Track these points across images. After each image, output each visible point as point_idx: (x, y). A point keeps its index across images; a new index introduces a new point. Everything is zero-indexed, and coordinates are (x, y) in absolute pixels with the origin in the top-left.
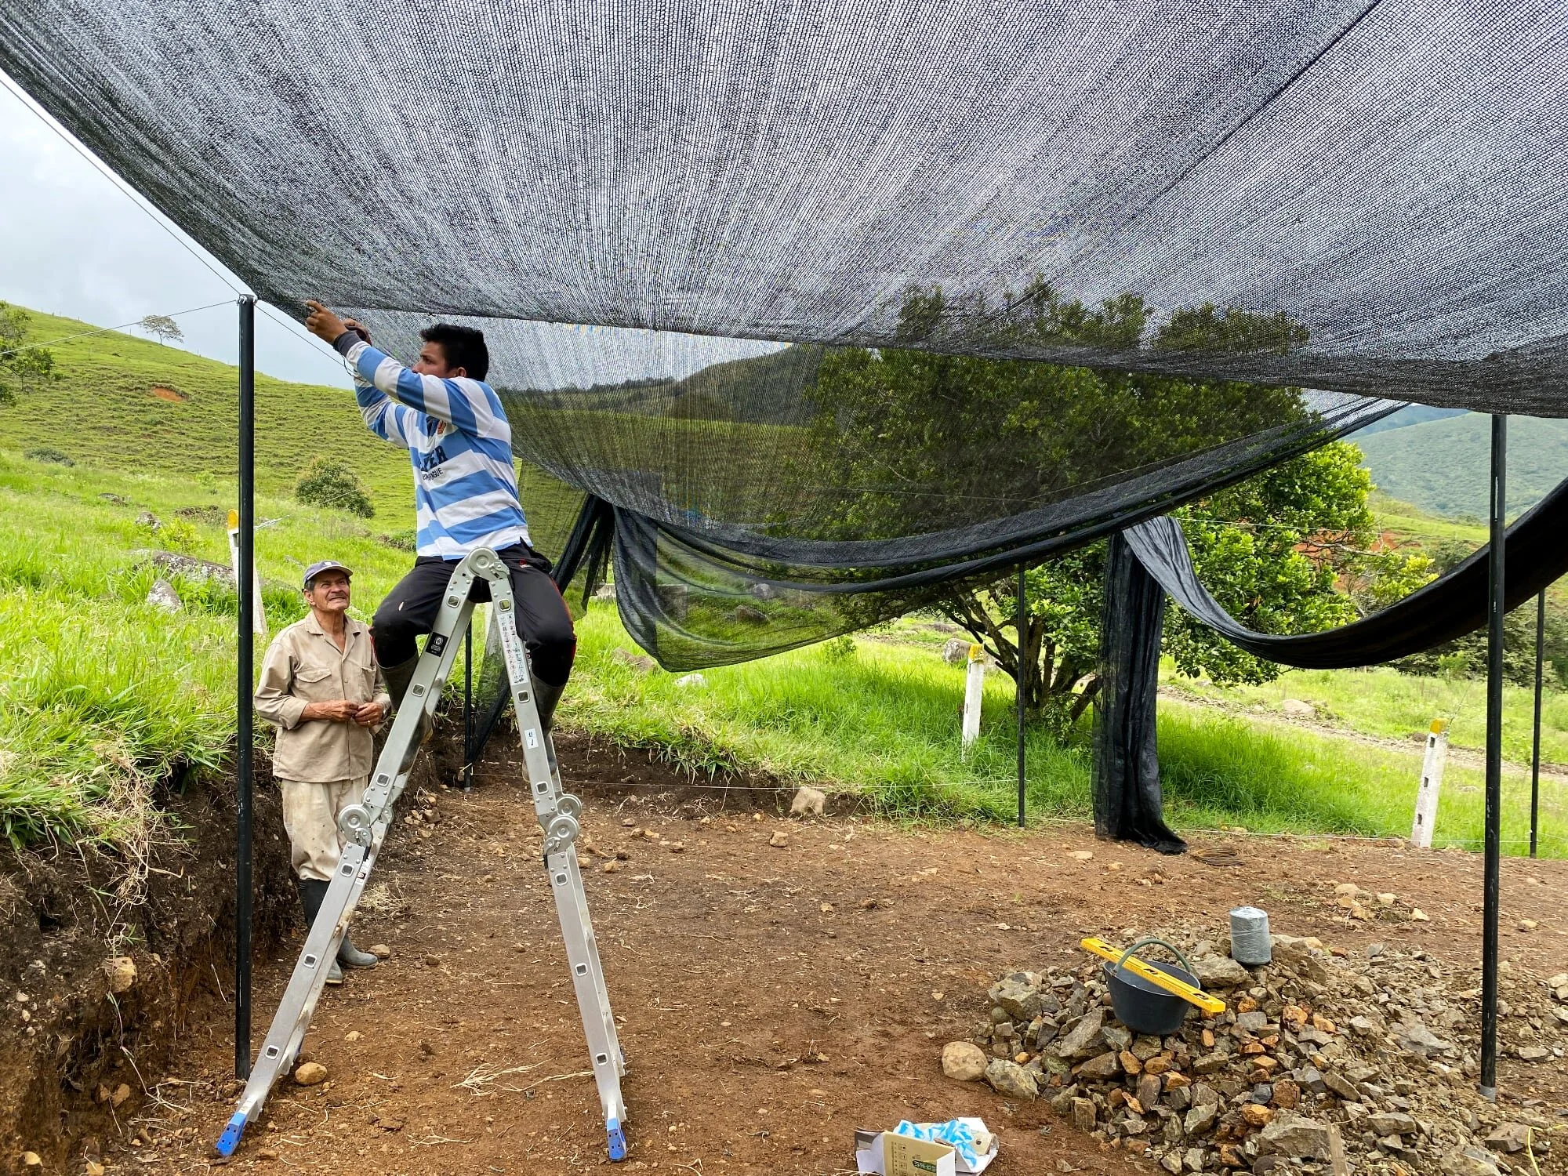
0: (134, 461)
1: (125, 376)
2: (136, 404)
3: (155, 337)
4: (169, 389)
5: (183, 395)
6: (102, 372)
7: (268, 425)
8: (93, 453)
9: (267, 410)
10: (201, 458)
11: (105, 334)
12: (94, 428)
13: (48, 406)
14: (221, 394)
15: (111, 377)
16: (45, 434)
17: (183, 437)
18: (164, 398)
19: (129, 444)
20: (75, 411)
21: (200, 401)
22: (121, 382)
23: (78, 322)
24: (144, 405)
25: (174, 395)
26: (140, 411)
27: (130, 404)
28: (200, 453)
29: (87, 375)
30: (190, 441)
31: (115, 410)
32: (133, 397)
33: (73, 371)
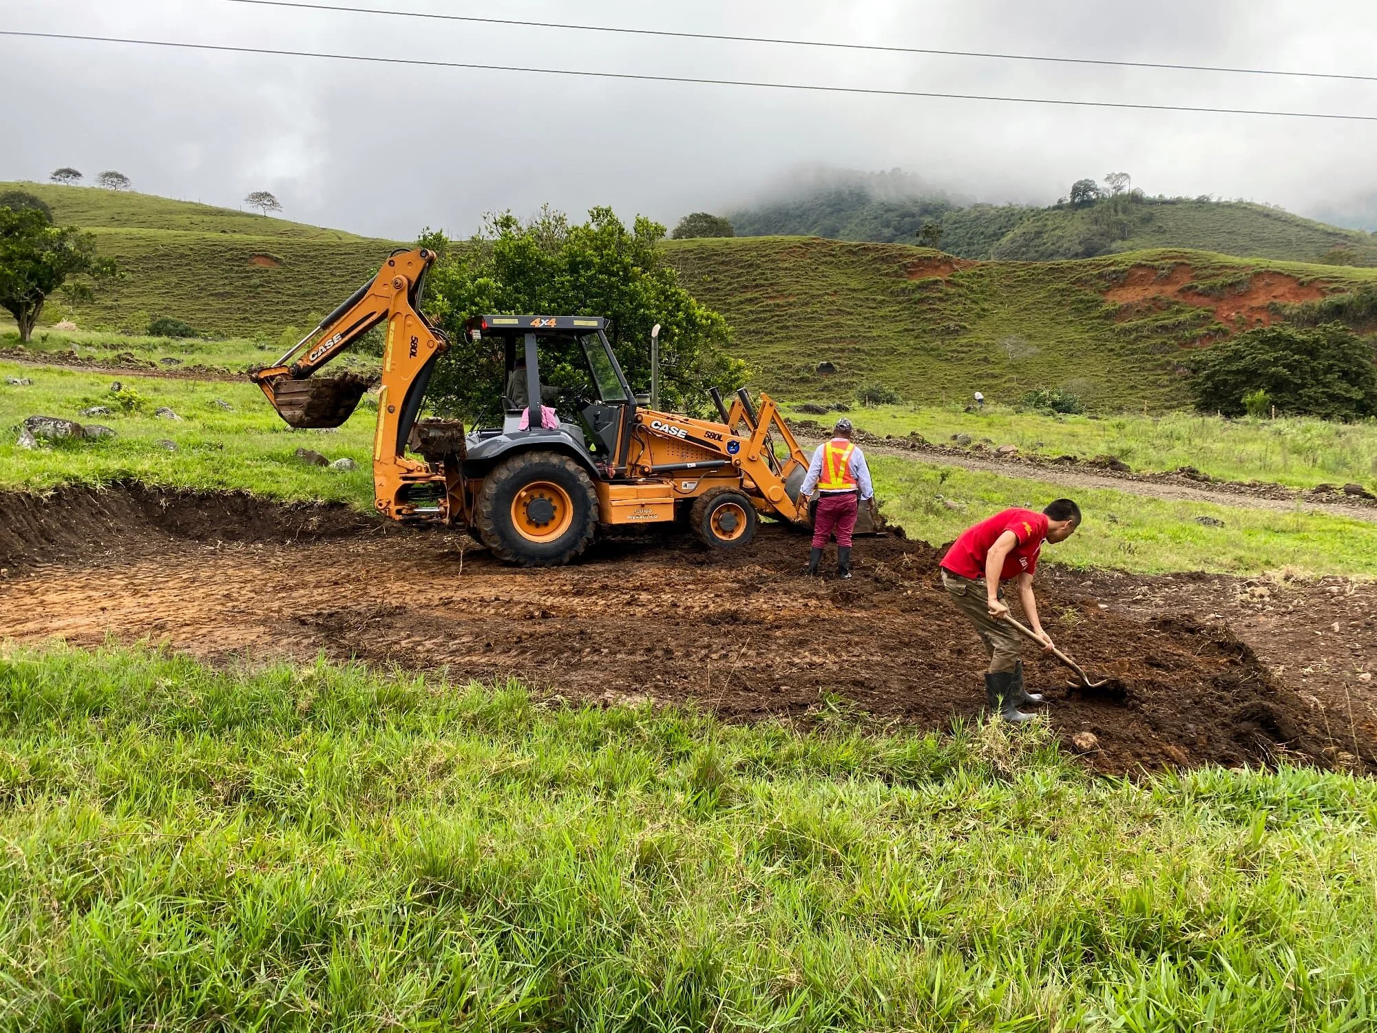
0: (244, 319)
1: (231, 249)
2: (241, 272)
3: (260, 211)
4: (266, 256)
5: (277, 260)
6: (213, 248)
7: (343, 279)
8: (213, 315)
9: (342, 266)
10: (295, 311)
11: (220, 212)
12: (212, 295)
13: (175, 280)
14: (305, 257)
15: (220, 252)
16: (177, 303)
17: (280, 296)
18: (261, 264)
19: (240, 306)
20: (196, 283)
21: (290, 264)
22: (228, 255)
23: (200, 204)
24: (248, 272)
25: (268, 261)
26: (246, 277)
27: (237, 272)
28: (293, 307)
29: (203, 252)
30: (285, 298)
31: (226, 278)
32: (239, 266)
33: (191, 249)
